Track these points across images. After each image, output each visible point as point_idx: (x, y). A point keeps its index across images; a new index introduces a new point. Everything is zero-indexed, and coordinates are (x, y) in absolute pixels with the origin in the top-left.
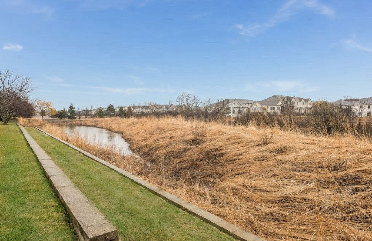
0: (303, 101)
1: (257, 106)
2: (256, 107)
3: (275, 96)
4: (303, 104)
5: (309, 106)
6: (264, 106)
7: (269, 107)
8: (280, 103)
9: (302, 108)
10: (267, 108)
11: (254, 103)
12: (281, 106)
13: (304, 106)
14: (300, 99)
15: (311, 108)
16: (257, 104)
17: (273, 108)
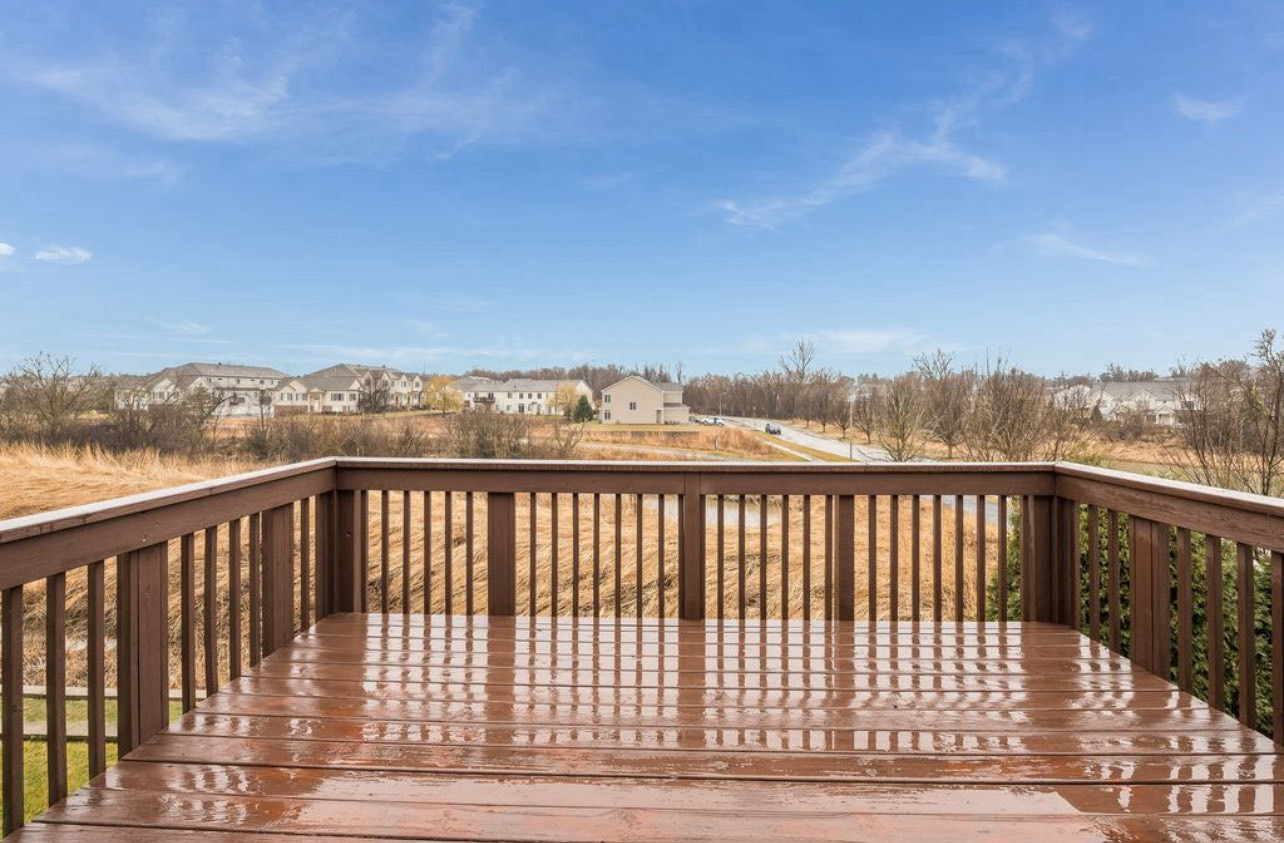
0: (404, 378)
1: (294, 389)
2: (291, 391)
3: (342, 367)
4: (405, 385)
5: (415, 389)
6: (315, 390)
7: (329, 395)
8: (356, 385)
9: (401, 394)
10: (324, 395)
11: (286, 381)
12: (358, 390)
13: (405, 390)
14: (399, 375)
15: (421, 393)
16: (294, 384)
17: (340, 395)
